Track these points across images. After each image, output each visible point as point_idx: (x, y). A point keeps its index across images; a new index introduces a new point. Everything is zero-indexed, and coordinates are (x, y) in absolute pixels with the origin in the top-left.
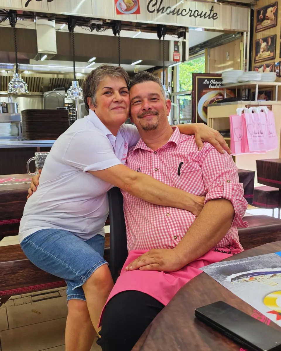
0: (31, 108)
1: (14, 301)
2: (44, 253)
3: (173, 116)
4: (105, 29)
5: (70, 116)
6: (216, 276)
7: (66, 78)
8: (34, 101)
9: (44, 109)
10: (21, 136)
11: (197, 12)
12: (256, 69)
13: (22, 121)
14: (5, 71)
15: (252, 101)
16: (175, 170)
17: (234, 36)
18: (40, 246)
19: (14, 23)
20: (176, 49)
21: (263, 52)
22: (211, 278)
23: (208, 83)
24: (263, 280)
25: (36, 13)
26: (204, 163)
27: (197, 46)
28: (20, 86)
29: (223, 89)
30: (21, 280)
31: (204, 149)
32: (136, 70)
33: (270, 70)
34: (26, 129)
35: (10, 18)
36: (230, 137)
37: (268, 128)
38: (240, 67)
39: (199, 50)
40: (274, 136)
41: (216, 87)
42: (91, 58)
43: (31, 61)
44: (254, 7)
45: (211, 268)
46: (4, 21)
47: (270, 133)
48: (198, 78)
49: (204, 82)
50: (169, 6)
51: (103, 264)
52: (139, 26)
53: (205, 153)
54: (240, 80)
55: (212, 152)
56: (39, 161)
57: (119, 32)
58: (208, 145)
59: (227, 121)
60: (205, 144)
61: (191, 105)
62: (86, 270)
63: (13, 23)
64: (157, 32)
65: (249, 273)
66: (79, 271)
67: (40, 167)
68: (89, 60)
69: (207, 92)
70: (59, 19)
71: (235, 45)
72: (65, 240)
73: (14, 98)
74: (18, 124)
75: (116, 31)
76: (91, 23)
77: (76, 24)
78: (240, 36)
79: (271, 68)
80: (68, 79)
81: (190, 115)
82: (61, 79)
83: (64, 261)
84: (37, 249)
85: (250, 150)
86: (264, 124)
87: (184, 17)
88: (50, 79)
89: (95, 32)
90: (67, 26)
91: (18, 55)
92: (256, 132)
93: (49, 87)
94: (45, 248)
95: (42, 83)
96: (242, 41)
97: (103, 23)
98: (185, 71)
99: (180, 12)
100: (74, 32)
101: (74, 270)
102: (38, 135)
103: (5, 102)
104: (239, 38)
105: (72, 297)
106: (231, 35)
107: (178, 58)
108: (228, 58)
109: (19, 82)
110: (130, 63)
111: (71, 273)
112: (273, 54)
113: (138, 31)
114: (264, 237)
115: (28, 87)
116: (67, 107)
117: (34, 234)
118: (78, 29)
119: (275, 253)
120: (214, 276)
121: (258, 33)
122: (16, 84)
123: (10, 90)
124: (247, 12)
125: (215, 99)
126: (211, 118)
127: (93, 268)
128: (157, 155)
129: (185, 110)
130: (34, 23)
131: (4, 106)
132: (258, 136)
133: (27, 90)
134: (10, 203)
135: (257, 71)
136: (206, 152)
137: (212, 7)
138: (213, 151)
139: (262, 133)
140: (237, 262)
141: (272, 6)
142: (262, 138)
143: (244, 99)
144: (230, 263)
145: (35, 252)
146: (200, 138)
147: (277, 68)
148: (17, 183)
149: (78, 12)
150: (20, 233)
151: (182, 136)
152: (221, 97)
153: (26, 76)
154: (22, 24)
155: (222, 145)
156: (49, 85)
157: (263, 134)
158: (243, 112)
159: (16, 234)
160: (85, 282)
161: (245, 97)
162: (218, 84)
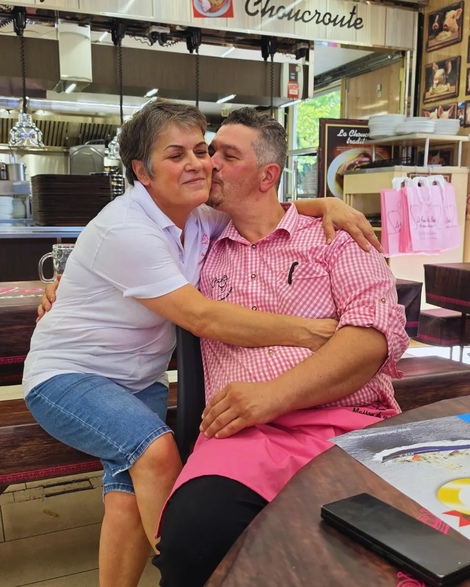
0: (47, 172)
1: (13, 495)
2: (65, 414)
3: (286, 191)
4: (173, 42)
5: (113, 188)
6: (356, 452)
7: (107, 123)
8: (53, 161)
9: (69, 174)
10: (31, 219)
11: (328, 16)
12: (426, 113)
13: (32, 193)
14: (4, 110)
15: (418, 166)
16: (284, 276)
17: (389, 57)
18: (57, 403)
19: (21, 29)
20: (293, 78)
21: (438, 84)
22: (349, 457)
23: (345, 135)
24: (437, 460)
25: (58, 13)
26: (336, 268)
27: (327, 74)
28: (30, 134)
29: (369, 146)
30: (26, 458)
31: (337, 242)
32: (225, 112)
33: (450, 115)
34: (38, 207)
35: (15, 20)
36: (380, 226)
37: (445, 212)
38: (400, 109)
39: (331, 79)
40: (455, 226)
41: (358, 142)
42: (150, 89)
43: (48, 93)
44: (424, 10)
45: (347, 439)
46: (4, 25)
47: (447, 220)
48: (328, 127)
49: (338, 133)
50: (282, 5)
51: (164, 433)
52: (230, 38)
53: (338, 250)
54: (399, 130)
55: (350, 249)
56: (59, 260)
57: (198, 48)
58: (343, 235)
59: (376, 199)
60: (338, 233)
61: (316, 172)
62: (135, 444)
63: (19, 28)
64: (260, 48)
65: (412, 448)
66: (123, 445)
67: (60, 270)
68: (145, 94)
69: (343, 151)
70: (98, 23)
71: (392, 72)
72: (100, 392)
73: (19, 156)
74: (25, 198)
75: (193, 45)
76: (150, 32)
77: (126, 32)
78: (400, 58)
79: (452, 111)
80: (111, 126)
81: (315, 189)
82: (99, 125)
83: (98, 427)
84: (53, 407)
85: (414, 248)
86: (437, 206)
87: (307, 23)
88: (80, 125)
89: (157, 47)
90: (110, 34)
91: (27, 83)
92: (424, 219)
93: (79, 138)
94: (66, 406)
95: (67, 131)
96: (403, 67)
97: (171, 31)
98: (306, 117)
99: (300, 15)
100: (121, 46)
101: (115, 443)
102: (59, 217)
103: (3, 161)
104: (399, 61)
105: (111, 488)
106: (385, 55)
107: (296, 93)
108: (380, 94)
109: (27, 127)
110: (215, 100)
111: (109, 447)
112: (454, 89)
113: (229, 46)
114: (435, 393)
115: (43, 137)
116: (107, 173)
117: (47, 381)
118: (128, 42)
119: (455, 417)
120: (353, 452)
121: (430, 54)
122: (23, 132)
123: (13, 141)
124: (412, 17)
125: (357, 163)
126: (350, 195)
127: (147, 440)
128: (256, 251)
129: (305, 180)
130: (55, 29)
131: (2, 168)
132: (427, 225)
133: (41, 142)
134: (10, 328)
135: (428, 116)
136: (339, 248)
137: (355, 8)
138: (353, 247)
139: (434, 221)
140: (392, 429)
141: (455, 8)
142: (434, 229)
143: (405, 162)
144: (380, 431)
145: (50, 413)
146: (331, 223)
147: (461, 111)
148: (22, 296)
149: (129, 12)
150: (24, 381)
151: (302, 218)
152: (367, 159)
153: (39, 119)
154: (34, 30)
155: (367, 236)
156: (78, 135)
157: (436, 223)
158: (403, 184)
159: (19, 381)
160: (134, 464)
161: (407, 160)
162: (362, 138)
